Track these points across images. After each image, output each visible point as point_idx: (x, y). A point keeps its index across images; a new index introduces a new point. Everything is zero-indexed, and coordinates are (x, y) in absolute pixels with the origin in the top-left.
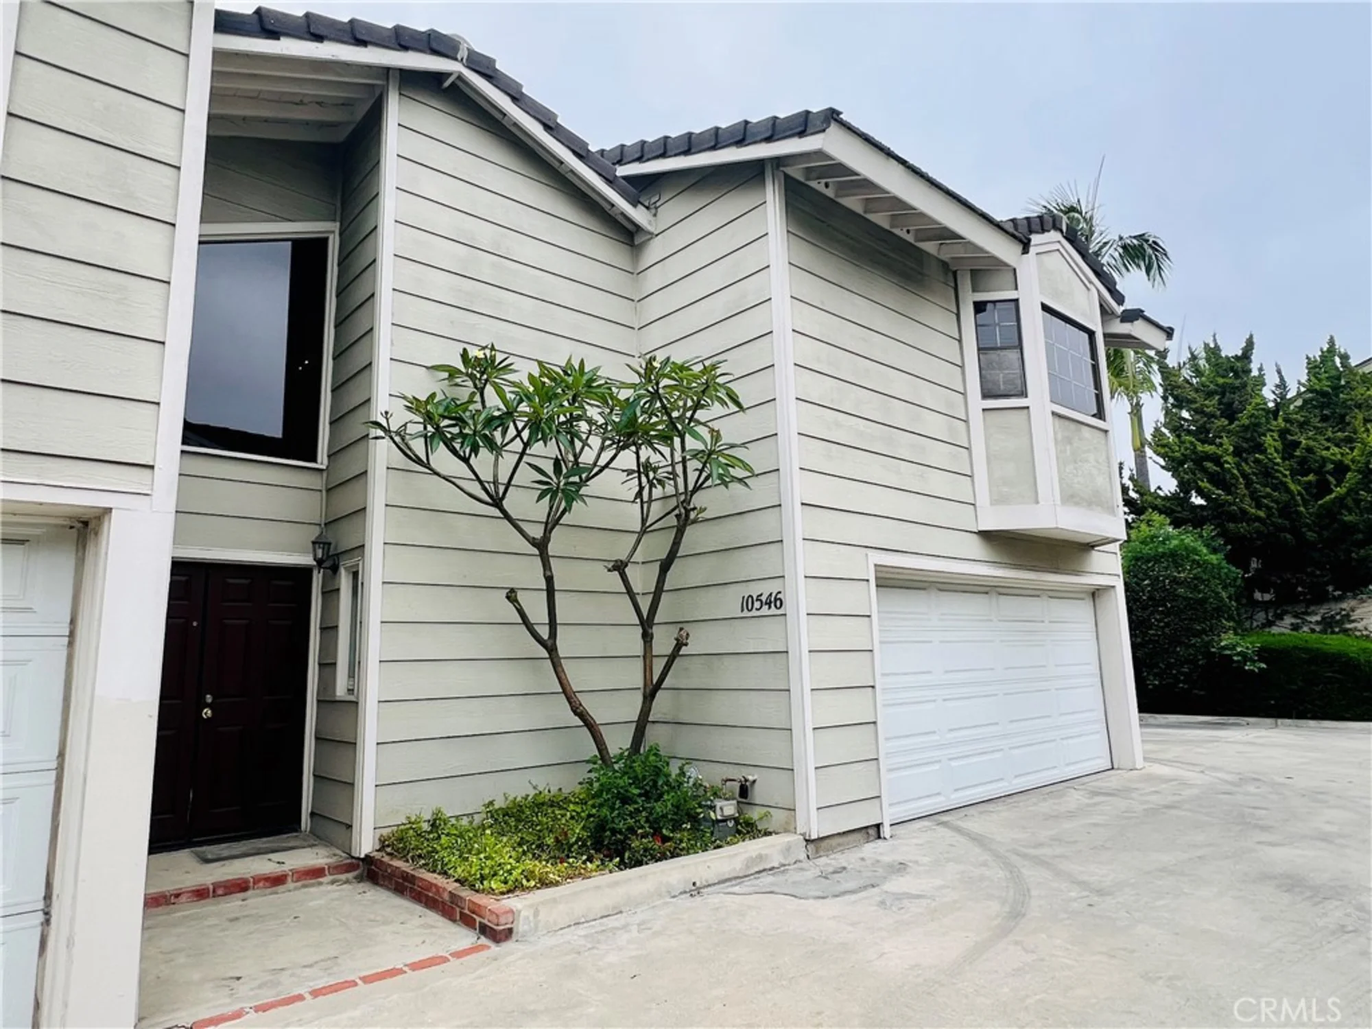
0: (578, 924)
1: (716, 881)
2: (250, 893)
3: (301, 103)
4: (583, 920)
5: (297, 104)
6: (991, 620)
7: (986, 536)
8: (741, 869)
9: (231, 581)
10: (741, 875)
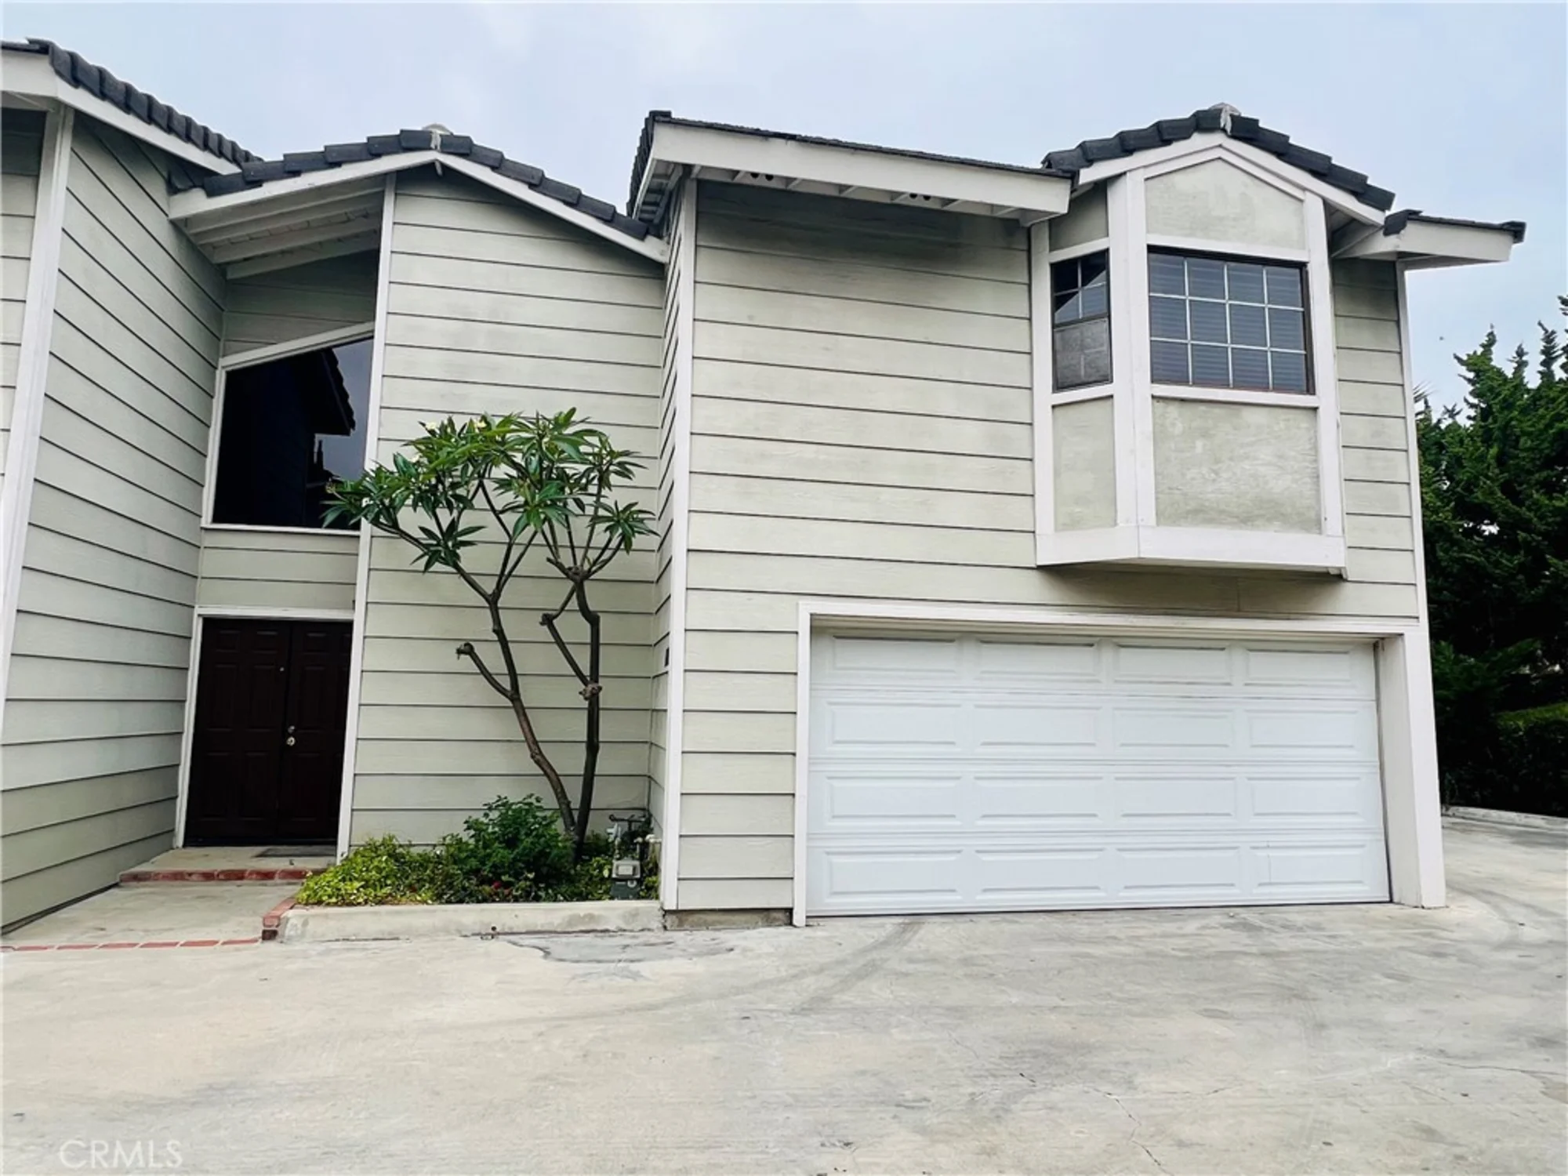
0: (348, 940)
1: (524, 931)
2: (244, 882)
3: (349, 220)
4: (354, 938)
5: (344, 222)
6: (1098, 681)
7: (1057, 573)
8: (559, 925)
9: (311, 635)
10: (559, 930)
